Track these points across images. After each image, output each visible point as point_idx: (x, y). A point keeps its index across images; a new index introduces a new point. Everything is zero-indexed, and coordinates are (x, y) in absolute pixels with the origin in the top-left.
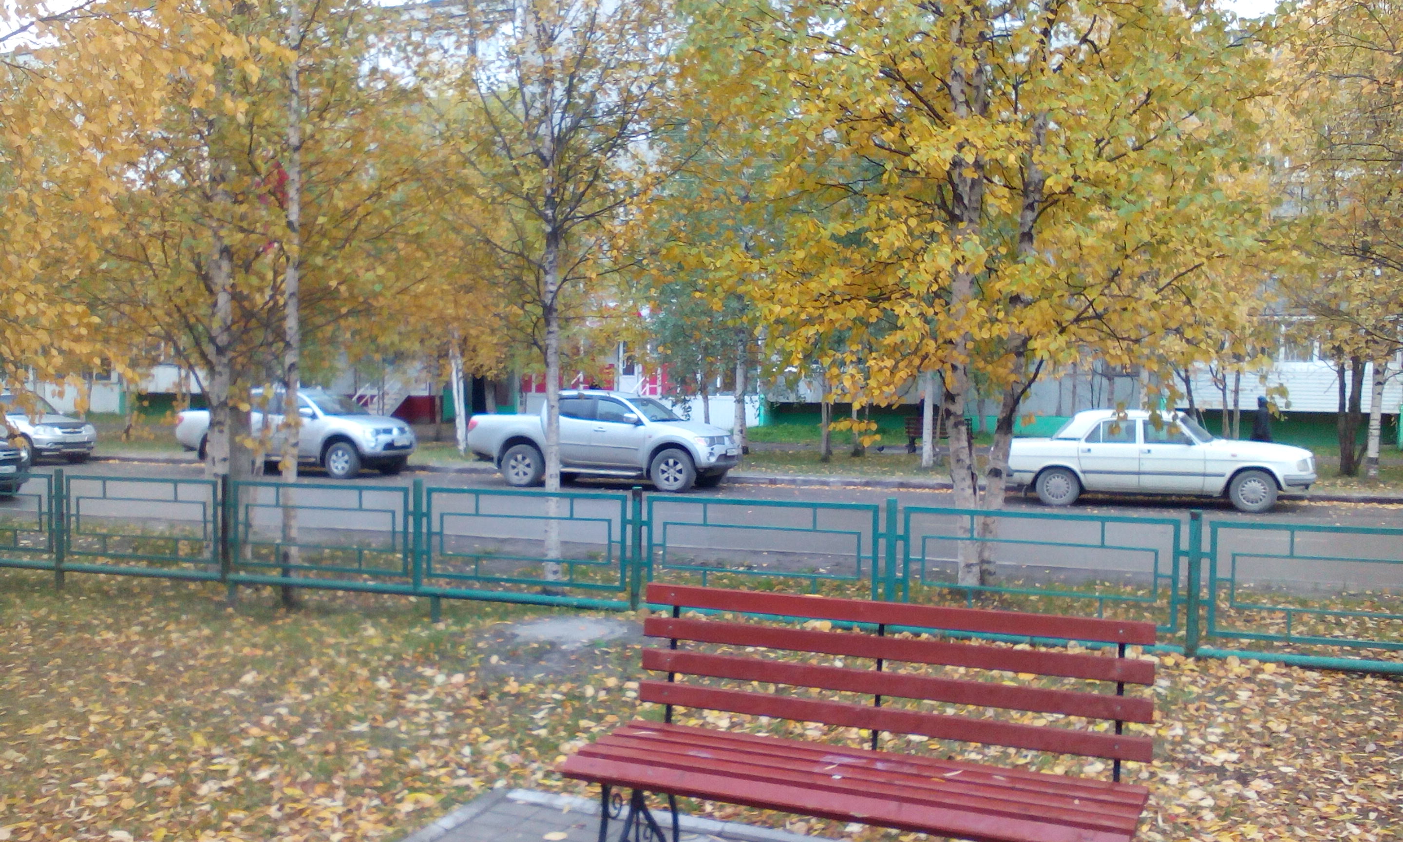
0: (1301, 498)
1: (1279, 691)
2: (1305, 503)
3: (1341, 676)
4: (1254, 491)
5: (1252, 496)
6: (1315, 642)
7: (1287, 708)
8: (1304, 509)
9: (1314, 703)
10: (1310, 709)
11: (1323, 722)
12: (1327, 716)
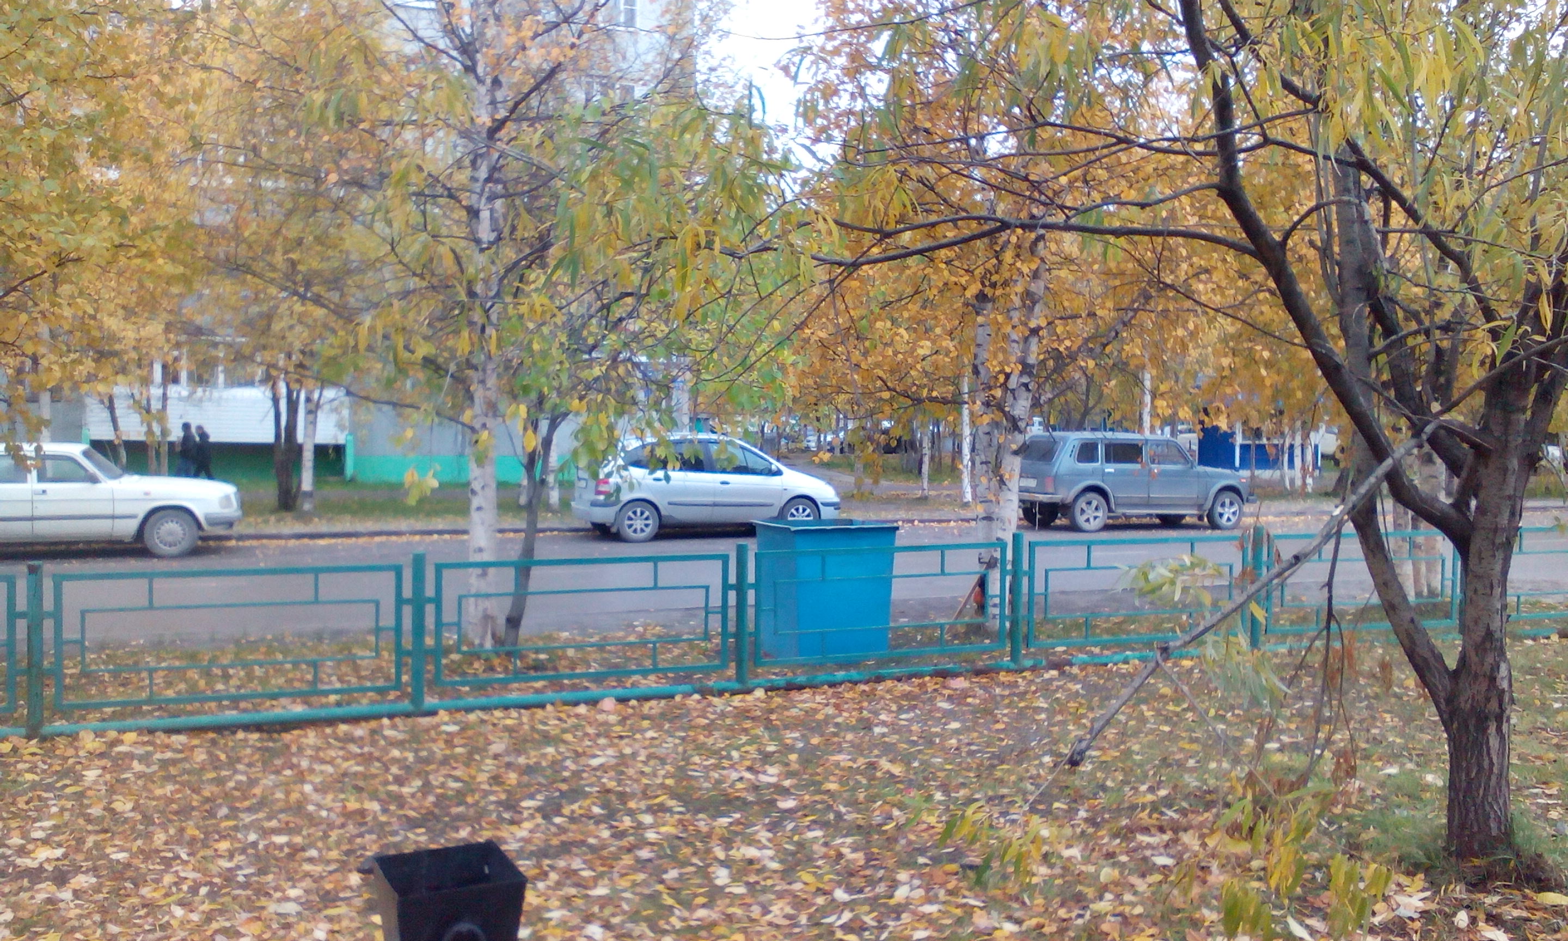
0: (228, 538)
1: (135, 764)
2: (233, 543)
3: (211, 735)
4: (171, 533)
5: (170, 539)
6: (191, 702)
7: (140, 782)
8: (230, 551)
9: (173, 771)
10: (169, 778)
11: (178, 791)
12: (183, 784)
